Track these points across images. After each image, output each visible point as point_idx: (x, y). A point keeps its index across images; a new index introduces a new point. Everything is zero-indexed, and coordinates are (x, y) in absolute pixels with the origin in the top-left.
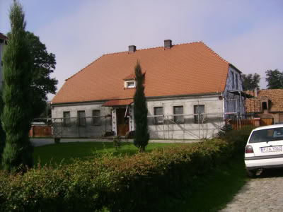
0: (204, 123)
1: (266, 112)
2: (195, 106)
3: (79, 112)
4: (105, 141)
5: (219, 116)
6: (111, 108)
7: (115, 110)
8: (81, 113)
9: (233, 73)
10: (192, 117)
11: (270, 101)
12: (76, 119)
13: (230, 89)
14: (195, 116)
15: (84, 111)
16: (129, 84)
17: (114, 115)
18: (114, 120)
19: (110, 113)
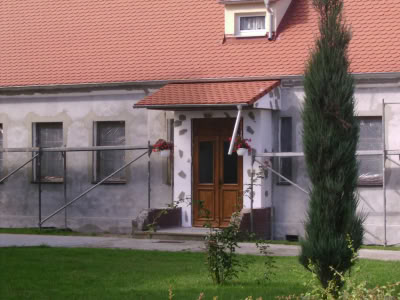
3: (39, 127)
4: (147, 244)
6: (171, 114)
7: (187, 125)
8: (46, 133)
12: (26, 157)
15: (58, 125)
16: (244, 21)
17: (183, 144)
18: (183, 163)
19: (164, 137)
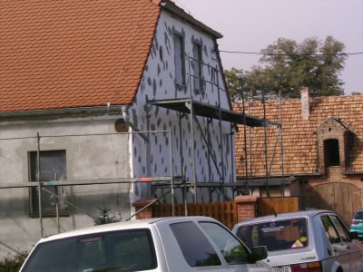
0: (64, 214)
1: (336, 174)
2: (32, 155)
5: (115, 188)
9: (180, 38)
10: (23, 193)
11: (350, 136)
13: (167, 92)
14: (33, 189)
